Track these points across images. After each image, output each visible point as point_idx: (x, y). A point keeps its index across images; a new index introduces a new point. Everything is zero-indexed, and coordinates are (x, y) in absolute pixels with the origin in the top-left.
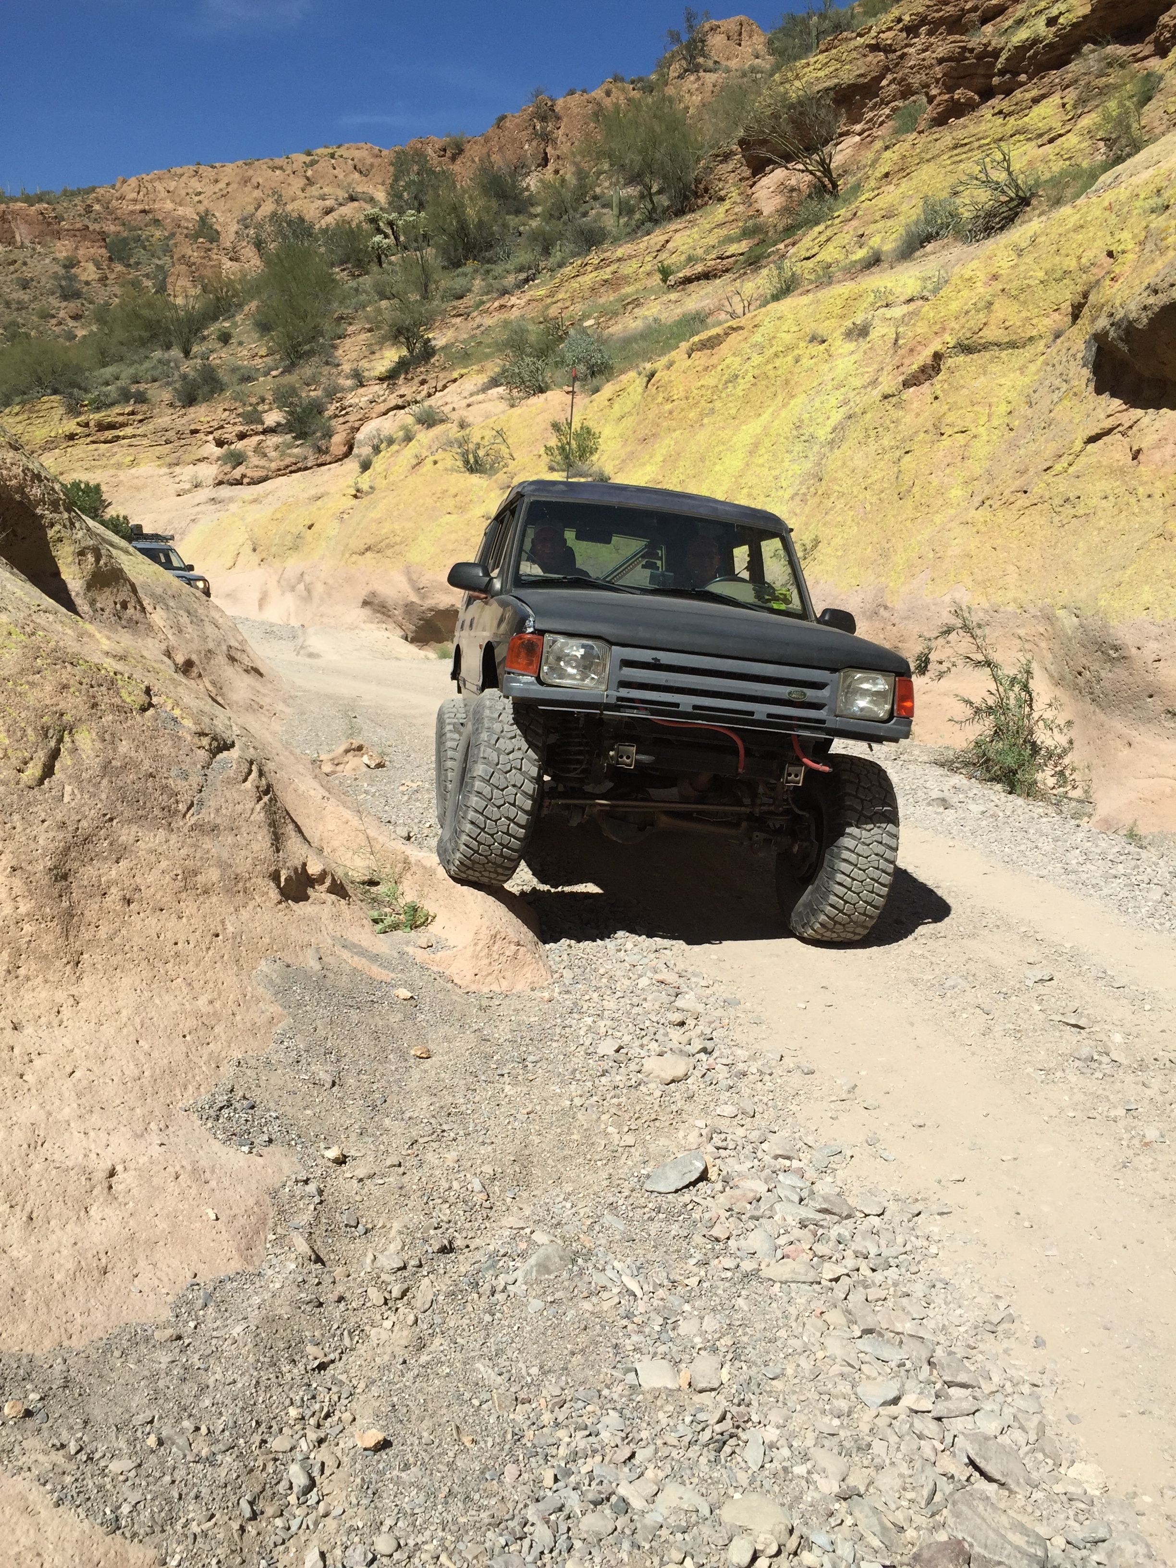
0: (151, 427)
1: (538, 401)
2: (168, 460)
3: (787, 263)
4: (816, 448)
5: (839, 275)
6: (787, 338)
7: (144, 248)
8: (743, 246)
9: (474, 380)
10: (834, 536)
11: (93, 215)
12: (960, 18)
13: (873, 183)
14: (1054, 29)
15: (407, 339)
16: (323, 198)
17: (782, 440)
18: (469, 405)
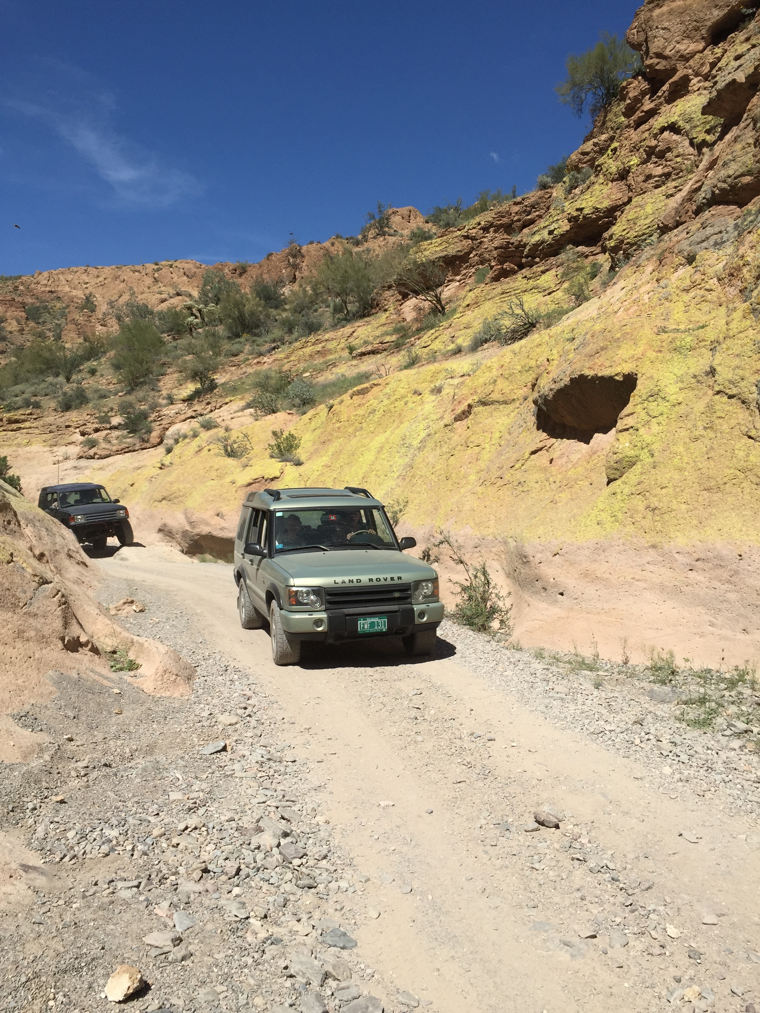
0: (41, 422)
1: (271, 418)
2: (50, 443)
3: (413, 349)
4: (412, 451)
5: (440, 358)
6: (402, 391)
7: (49, 313)
8: (394, 337)
9: (238, 404)
10: (415, 499)
11: (18, 292)
12: (510, 225)
13: (461, 309)
14: (552, 236)
15: (201, 379)
16: (160, 293)
17: (395, 446)
18: (232, 418)
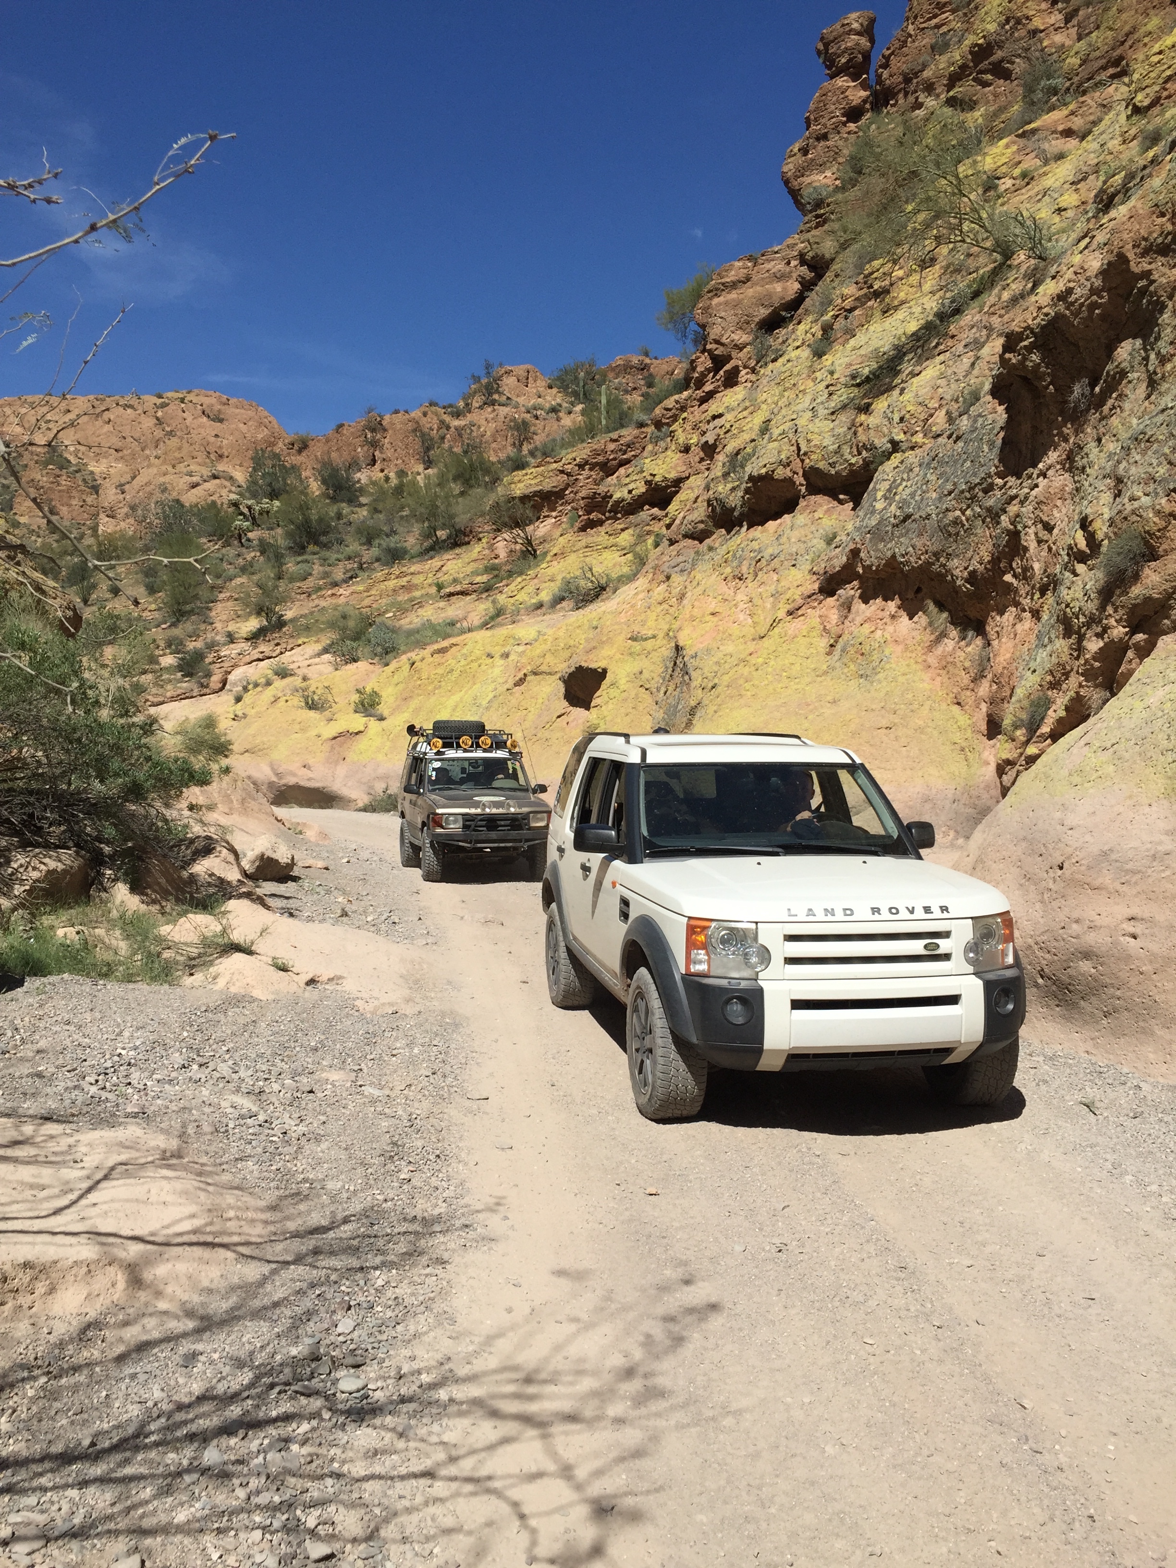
1: (352, 667)
3: (500, 598)
8: (484, 578)
9: (312, 647)
12: (606, 464)
13: (549, 557)
14: (630, 496)
15: (266, 613)
16: (190, 475)
18: (309, 665)
